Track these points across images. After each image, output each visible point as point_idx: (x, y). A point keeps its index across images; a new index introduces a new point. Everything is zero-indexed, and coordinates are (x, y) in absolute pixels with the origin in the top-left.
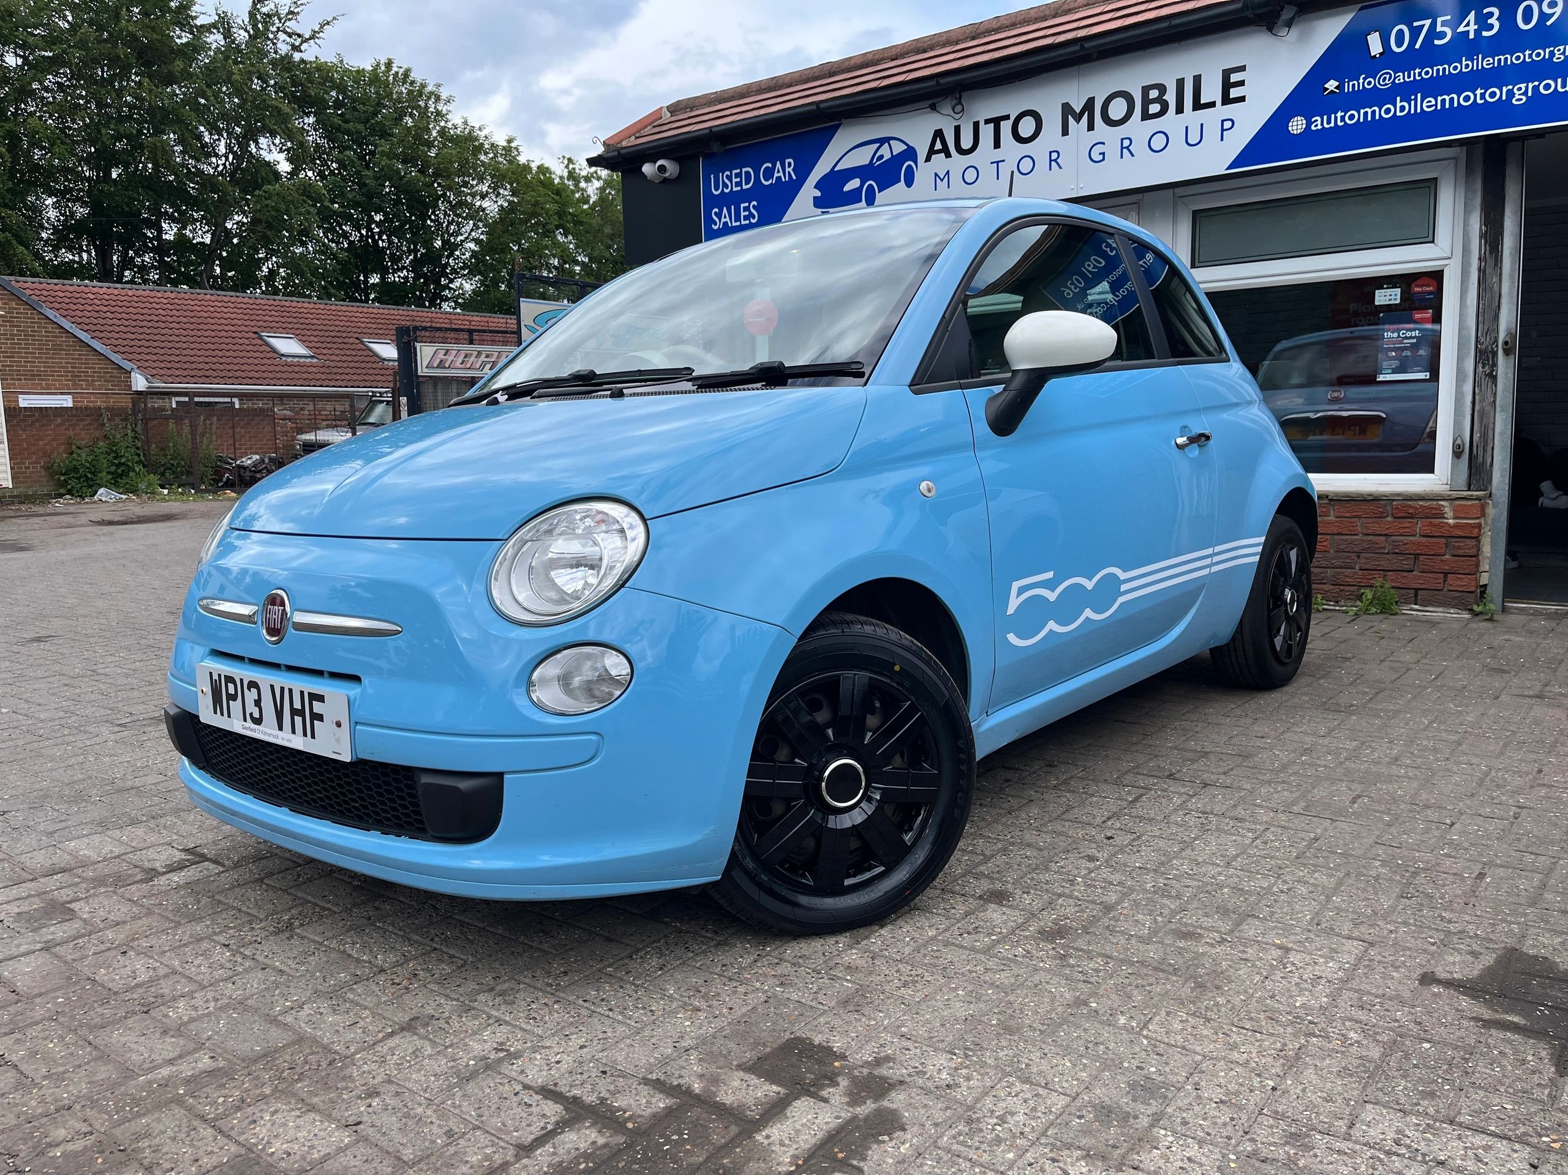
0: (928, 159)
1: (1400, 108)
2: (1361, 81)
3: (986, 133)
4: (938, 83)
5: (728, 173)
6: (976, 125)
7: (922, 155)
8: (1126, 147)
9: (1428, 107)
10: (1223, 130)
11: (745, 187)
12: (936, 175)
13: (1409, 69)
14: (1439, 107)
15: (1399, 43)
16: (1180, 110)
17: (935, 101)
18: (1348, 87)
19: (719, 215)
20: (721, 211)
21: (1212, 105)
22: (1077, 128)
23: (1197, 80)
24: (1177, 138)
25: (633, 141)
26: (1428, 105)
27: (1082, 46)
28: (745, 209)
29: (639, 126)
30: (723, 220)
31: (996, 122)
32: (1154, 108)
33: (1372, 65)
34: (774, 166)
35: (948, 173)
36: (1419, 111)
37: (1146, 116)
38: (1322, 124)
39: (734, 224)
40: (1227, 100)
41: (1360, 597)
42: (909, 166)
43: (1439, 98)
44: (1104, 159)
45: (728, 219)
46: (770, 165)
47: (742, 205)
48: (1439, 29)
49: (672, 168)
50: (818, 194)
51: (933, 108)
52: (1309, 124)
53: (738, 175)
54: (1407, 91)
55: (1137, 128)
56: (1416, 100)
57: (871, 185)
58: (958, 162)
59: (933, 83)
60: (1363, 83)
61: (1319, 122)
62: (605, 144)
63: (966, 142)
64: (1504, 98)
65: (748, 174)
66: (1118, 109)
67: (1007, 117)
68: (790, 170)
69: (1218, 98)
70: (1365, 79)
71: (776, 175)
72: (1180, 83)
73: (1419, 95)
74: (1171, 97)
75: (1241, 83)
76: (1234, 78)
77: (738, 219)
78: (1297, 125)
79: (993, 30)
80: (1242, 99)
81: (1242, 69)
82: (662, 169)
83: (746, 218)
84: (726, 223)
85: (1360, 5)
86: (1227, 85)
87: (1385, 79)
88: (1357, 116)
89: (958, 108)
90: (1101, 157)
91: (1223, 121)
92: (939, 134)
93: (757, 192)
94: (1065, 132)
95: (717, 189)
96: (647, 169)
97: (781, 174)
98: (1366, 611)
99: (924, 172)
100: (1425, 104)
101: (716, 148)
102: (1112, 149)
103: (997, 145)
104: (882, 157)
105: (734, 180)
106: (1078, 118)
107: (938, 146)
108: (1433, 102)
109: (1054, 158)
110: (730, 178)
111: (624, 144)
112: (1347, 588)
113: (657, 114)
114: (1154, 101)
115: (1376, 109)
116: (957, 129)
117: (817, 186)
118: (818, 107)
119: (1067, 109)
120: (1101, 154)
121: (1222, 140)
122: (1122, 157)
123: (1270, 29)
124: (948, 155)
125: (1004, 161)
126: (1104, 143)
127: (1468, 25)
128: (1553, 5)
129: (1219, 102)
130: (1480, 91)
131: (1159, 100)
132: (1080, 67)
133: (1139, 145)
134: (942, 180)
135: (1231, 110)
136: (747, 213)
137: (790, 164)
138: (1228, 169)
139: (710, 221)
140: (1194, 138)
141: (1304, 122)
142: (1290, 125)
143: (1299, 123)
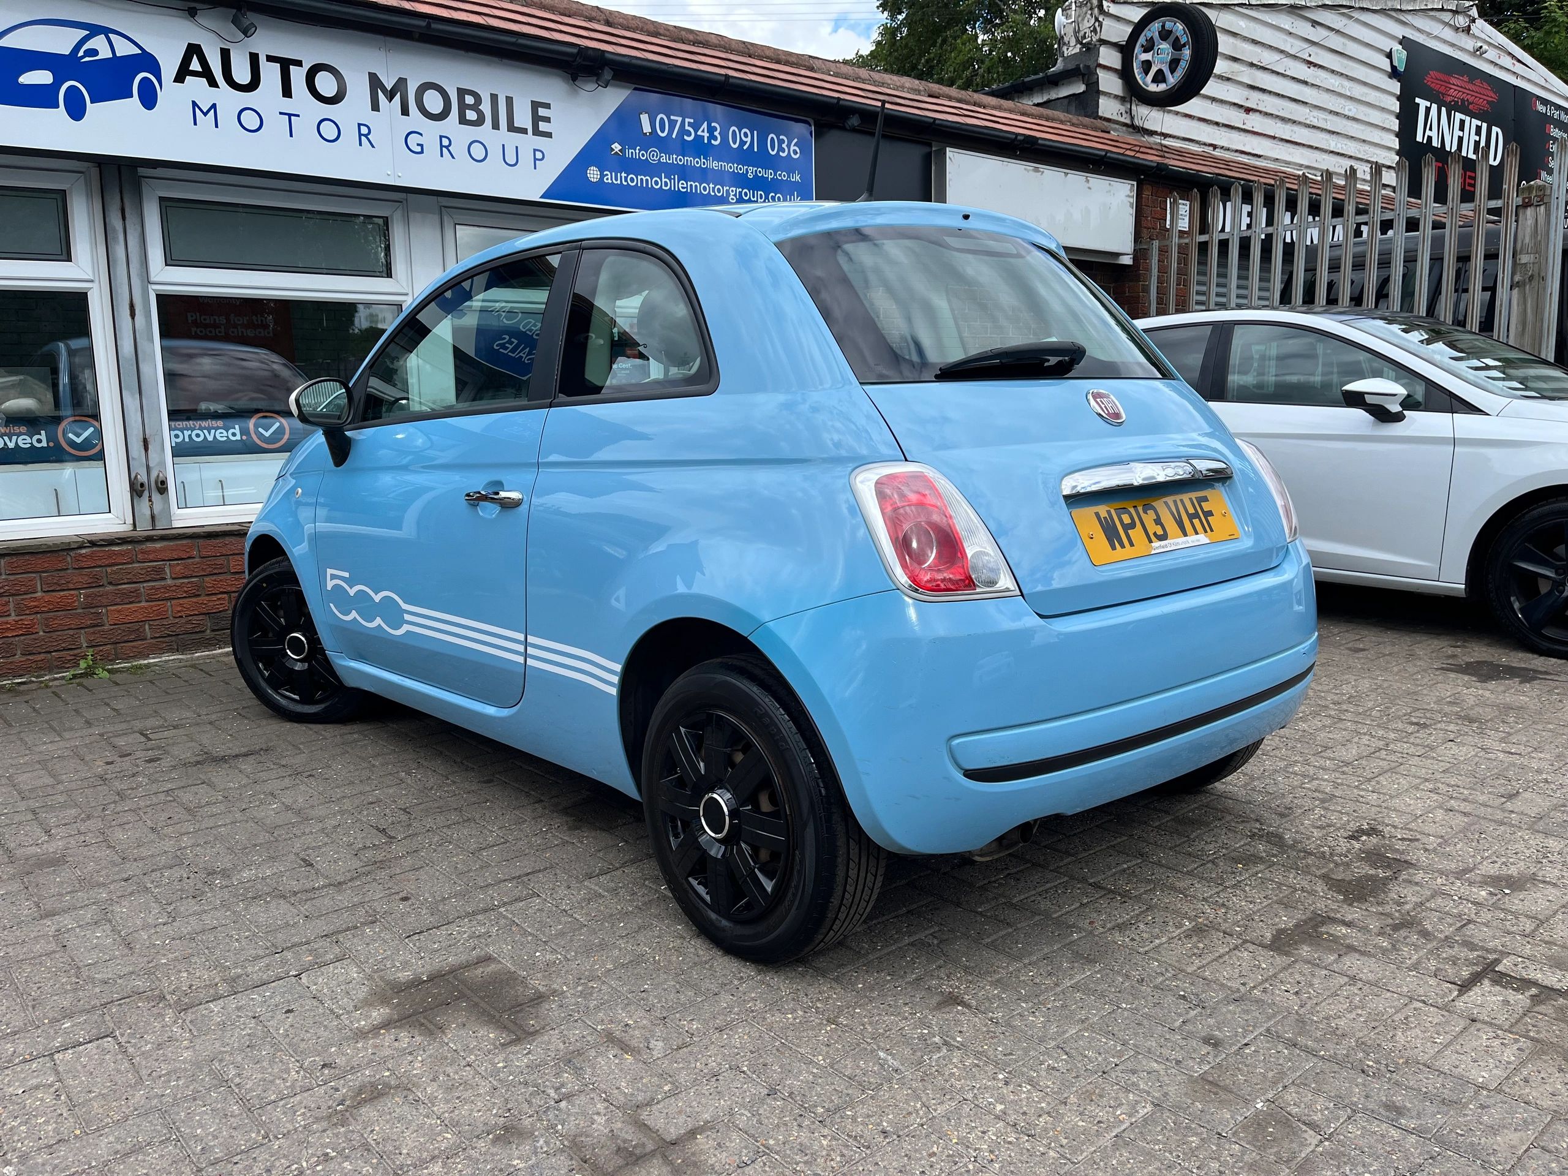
0: (180, 78)
1: (663, 183)
2: (637, 151)
3: (271, 73)
6: (254, 59)
7: (169, 69)
8: (445, 145)
9: (683, 188)
10: (535, 159)
12: (194, 104)
13: (669, 152)
14: (690, 191)
15: (661, 129)
16: (496, 126)
18: (629, 153)
21: (524, 131)
22: (390, 108)
23: (509, 101)
24: (495, 153)
26: (682, 186)
31: (286, 65)
32: (471, 115)
33: (646, 141)
35: (214, 106)
36: (677, 189)
37: (463, 120)
38: (611, 179)
40: (537, 132)
42: (145, 80)
43: (689, 183)
44: (422, 152)
48: (687, 128)
51: (192, 13)
52: (602, 176)
54: (668, 170)
55: (455, 129)
56: (674, 179)
57: (75, 88)
58: (227, 99)
60: (636, 153)
61: (609, 177)
63: (242, 75)
66: (433, 101)
67: (299, 63)
69: (529, 125)
70: (639, 150)
72: (494, 98)
73: (676, 176)
74: (486, 107)
75: (547, 120)
76: (542, 112)
80: (549, 135)
81: (547, 106)
85: (635, 87)
86: (536, 119)
87: (654, 156)
88: (635, 180)
90: (419, 149)
91: (535, 150)
92: (194, 50)
94: (375, 107)
99: (172, 95)
100: (680, 186)
102: (431, 144)
103: (287, 92)
104: (93, 52)
106: (390, 96)
107: (195, 65)
108: (687, 186)
109: (364, 134)
114: (470, 107)
115: (649, 179)
116: (225, 55)
119: (375, 82)
120: (418, 145)
121: (535, 168)
122: (442, 156)
123: (574, 79)
124: (213, 83)
125: (298, 116)
126: (421, 135)
127: (703, 131)
128: (746, 135)
129: (530, 131)
130: (711, 186)
131: (475, 107)
132: (388, 38)
133: (459, 147)
134: (205, 114)
135: (541, 142)
138: (541, 197)
140: (510, 158)
141: (599, 173)
142: (588, 172)
143: (595, 173)
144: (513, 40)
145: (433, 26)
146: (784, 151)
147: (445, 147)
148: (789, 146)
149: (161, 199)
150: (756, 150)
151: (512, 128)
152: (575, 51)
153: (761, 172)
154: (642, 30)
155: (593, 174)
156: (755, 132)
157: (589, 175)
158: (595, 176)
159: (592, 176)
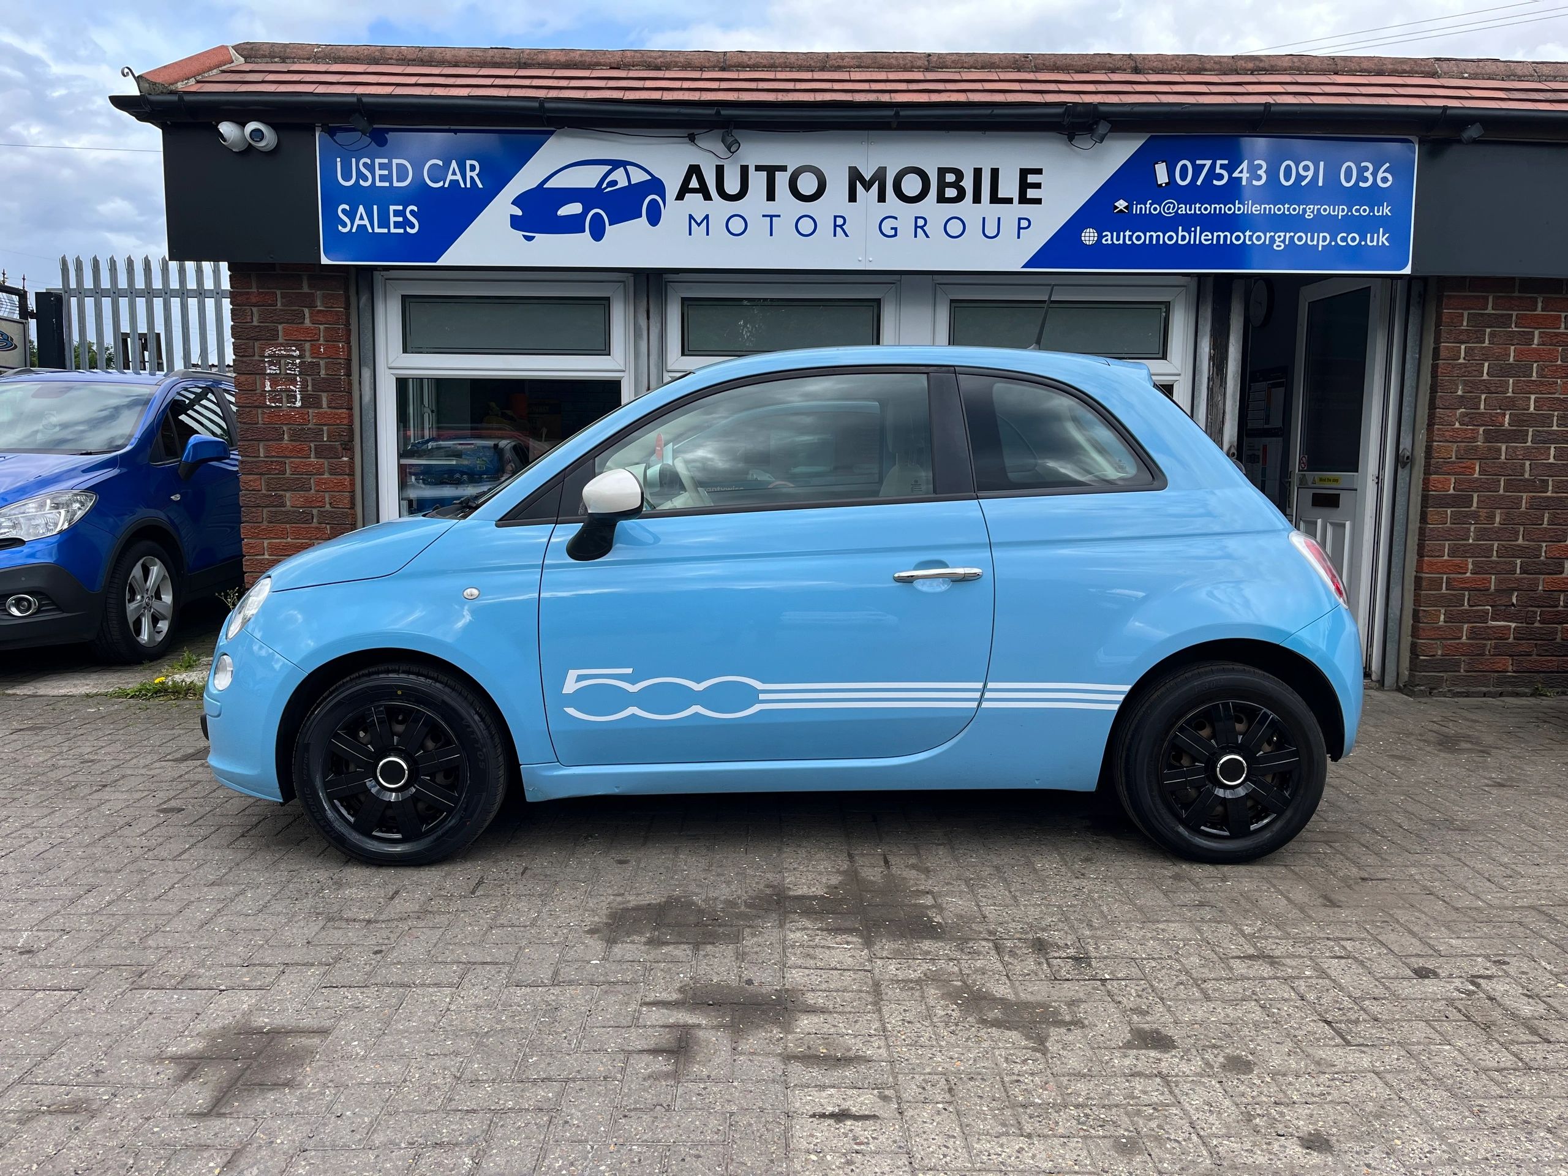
0: (680, 197)
1: (1180, 237)
2: (1148, 206)
3: (758, 180)
4: (718, 113)
5: (368, 160)
6: (744, 170)
7: (672, 189)
8: (920, 226)
9: (1206, 240)
10: (1020, 228)
11: (396, 184)
12: (691, 217)
13: (1191, 202)
14: (1215, 242)
15: (1183, 178)
16: (977, 199)
17: (696, 131)
18: (1136, 209)
19: (351, 215)
20: (355, 209)
21: (1009, 201)
22: (867, 197)
23: (995, 173)
24: (974, 227)
25: (192, 86)
26: (1206, 238)
28: (397, 213)
30: (357, 222)
31: (770, 171)
32: (951, 193)
33: (1160, 194)
34: (447, 165)
35: (707, 217)
36: (1197, 242)
37: (941, 199)
38: (1112, 240)
39: (377, 230)
40: (1023, 200)
42: (653, 201)
43: (1215, 234)
44: (896, 235)
45: (366, 222)
46: (440, 163)
47: (392, 208)
48: (1218, 171)
49: (270, 139)
50: (519, 213)
51: (692, 139)
52: (1100, 237)
53: (382, 167)
54: (1188, 222)
55: (932, 209)
56: (1195, 232)
57: (598, 214)
58: (719, 208)
59: (712, 112)
60: (1148, 207)
61: (1109, 237)
62: (141, 80)
63: (732, 186)
64: (1267, 243)
65: (402, 167)
66: (911, 185)
67: (783, 168)
68: (474, 174)
69: (1016, 197)
70: (1151, 204)
71: (450, 177)
72: (978, 172)
73: (1198, 228)
74: (968, 183)
75: (1038, 186)
76: (1031, 178)
77: (384, 224)
80: (1038, 201)
81: (1039, 171)
82: (256, 134)
83: (397, 225)
84: (362, 227)
85: (1149, 135)
86: (1024, 186)
87: (1169, 208)
88: (1142, 238)
89: (724, 146)
90: (893, 232)
91: (1020, 219)
92: (693, 170)
93: (419, 194)
94: (853, 198)
95: (346, 178)
96: (230, 131)
97: (458, 177)
99: (674, 211)
100: (1203, 238)
101: (360, 123)
102: (906, 226)
103: (771, 196)
104: (614, 183)
105: (378, 172)
106: (867, 186)
107: (694, 184)
108: (1210, 237)
109: (839, 225)
110: (370, 168)
111: (180, 86)
114: (950, 185)
115: (1161, 234)
116: (720, 170)
117: (515, 202)
118: (541, 106)
119: (855, 176)
120: (892, 228)
121: (1019, 237)
122: (916, 236)
123: (1071, 139)
124: (707, 197)
125: (779, 216)
126: (896, 218)
127: (1241, 172)
128: (1306, 168)
129: (1016, 200)
130: (1248, 233)
131: (956, 185)
132: (871, 132)
133: (934, 227)
134: (699, 225)
135: (1027, 210)
136: (401, 219)
137: (473, 168)
138: (1023, 267)
139: (333, 220)
140: (991, 230)
141: (1096, 234)
142: (1083, 234)
143: (1092, 234)
144: (989, 112)
145: (902, 113)
146: (1366, 180)
147: (920, 227)
148: (1375, 174)
149: (683, 300)
150: (1320, 184)
151: (995, 199)
152: (1060, 110)
153: (1327, 210)
154: (1181, 70)
155: (1089, 236)
156: (1322, 164)
157: (1083, 238)
158: (1092, 238)
159: (1087, 238)
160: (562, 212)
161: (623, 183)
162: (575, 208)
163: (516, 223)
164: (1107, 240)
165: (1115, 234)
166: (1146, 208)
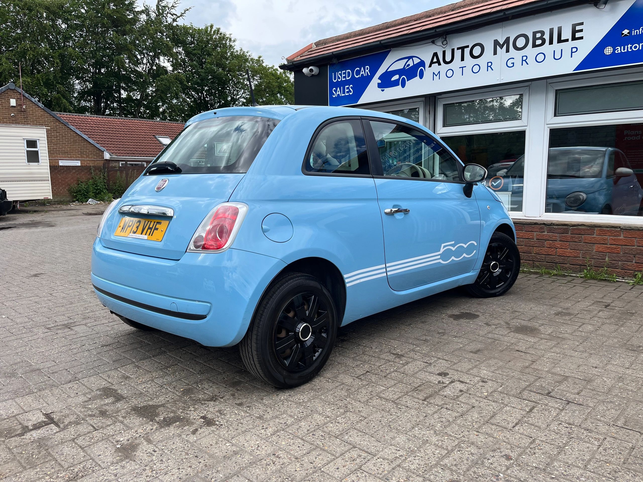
0: (430, 66)
2: (641, 30)
3: (458, 54)
4: (436, 31)
5: (340, 72)
6: (453, 50)
7: (427, 64)
8: (524, 60)
10: (572, 52)
11: (347, 79)
12: (434, 73)
16: (551, 43)
17: (434, 39)
18: (634, 33)
19: (336, 91)
20: (337, 89)
21: (567, 40)
22: (501, 51)
23: (560, 29)
24: (549, 56)
25: (299, 58)
27: (504, 13)
29: (302, 52)
30: (337, 93)
31: (462, 49)
32: (539, 42)
34: (360, 69)
35: (439, 72)
37: (534, 46)
38: (621, 50)
39: (342, 95)
40: (574, 38)
41: (635, 276)
42: (422, 69)
44: (513, 66)
45: (339, 93)
46: (358, 69)
47: (346, 87)
49: (316, 70)
50: (380, 82)
51: (433, 42)
53: (344, 73)
55: (530, 51)
57: (404, 78)
58: (444, 67)
59: (433, 31)
62: (287, 59)
63: (448, 59)
65: (349, 72)
66: (521, 42)
67: (468, 47)
68: (368, 71)
71: (361, 73)
72: (552, 30)
74: (547, 37)
75: (582, 30)
76: (578, 28)
77: (344, 93)
78: (608, 51)
79: (462, 7)
80: (582, 38)
81: (583, 23)
82: (311, 70)
83: (347, 92)
84: (339, 95)
86: (574, 32)
88: (638, 46)
89: (445, 42)
91: (572, 48)
92: (435, 54)
93: (353, 81)
94: (495, 53)
95: (335, 79)
96: (305, 70)
97: (363, 73)
98: (638, 283)
99: (428, 72)
101: (335, 61)
102: (518, 61)
103: (463, 59)
104: (409, 65)
105: (343, 75)
106: (501, 47)
107: (435, 60)
109: (489, 66)
110: (341, 74)
111: (295, 59)
112: (628, 271)
113: (310, 46)
114: (539, 39)
116: (444, 52)
117: (380, 78)
118: (380, 43)
119: (496, 43)
120: (512, 63)
121: (571, 57)
122: (522, 65)
123: (596, 5)
124: (440, 64)
125: (466, 67)
126: (513, 58)
129: (570, 39)
131: (541, 38)
132: (504, 23)
133: (531, 59)
134: (436, 76)
135: (576, 43)
136: (348, 90)
137: (367, 68)
138: (574, 71)
139: (332, 94)
140: (558, 56)
141: (612, 49)
142: (605, 50)
143: (610, 49)
149: (444, 105)
157: (605, 52)
158: (610, 51)
159: (607, 52)
160: (393, 79)
161: (411, 64)
162: (396, 77)
163: (380, 86)
164: (618, 51)
165: (622, 47)
166: (639, 31)
